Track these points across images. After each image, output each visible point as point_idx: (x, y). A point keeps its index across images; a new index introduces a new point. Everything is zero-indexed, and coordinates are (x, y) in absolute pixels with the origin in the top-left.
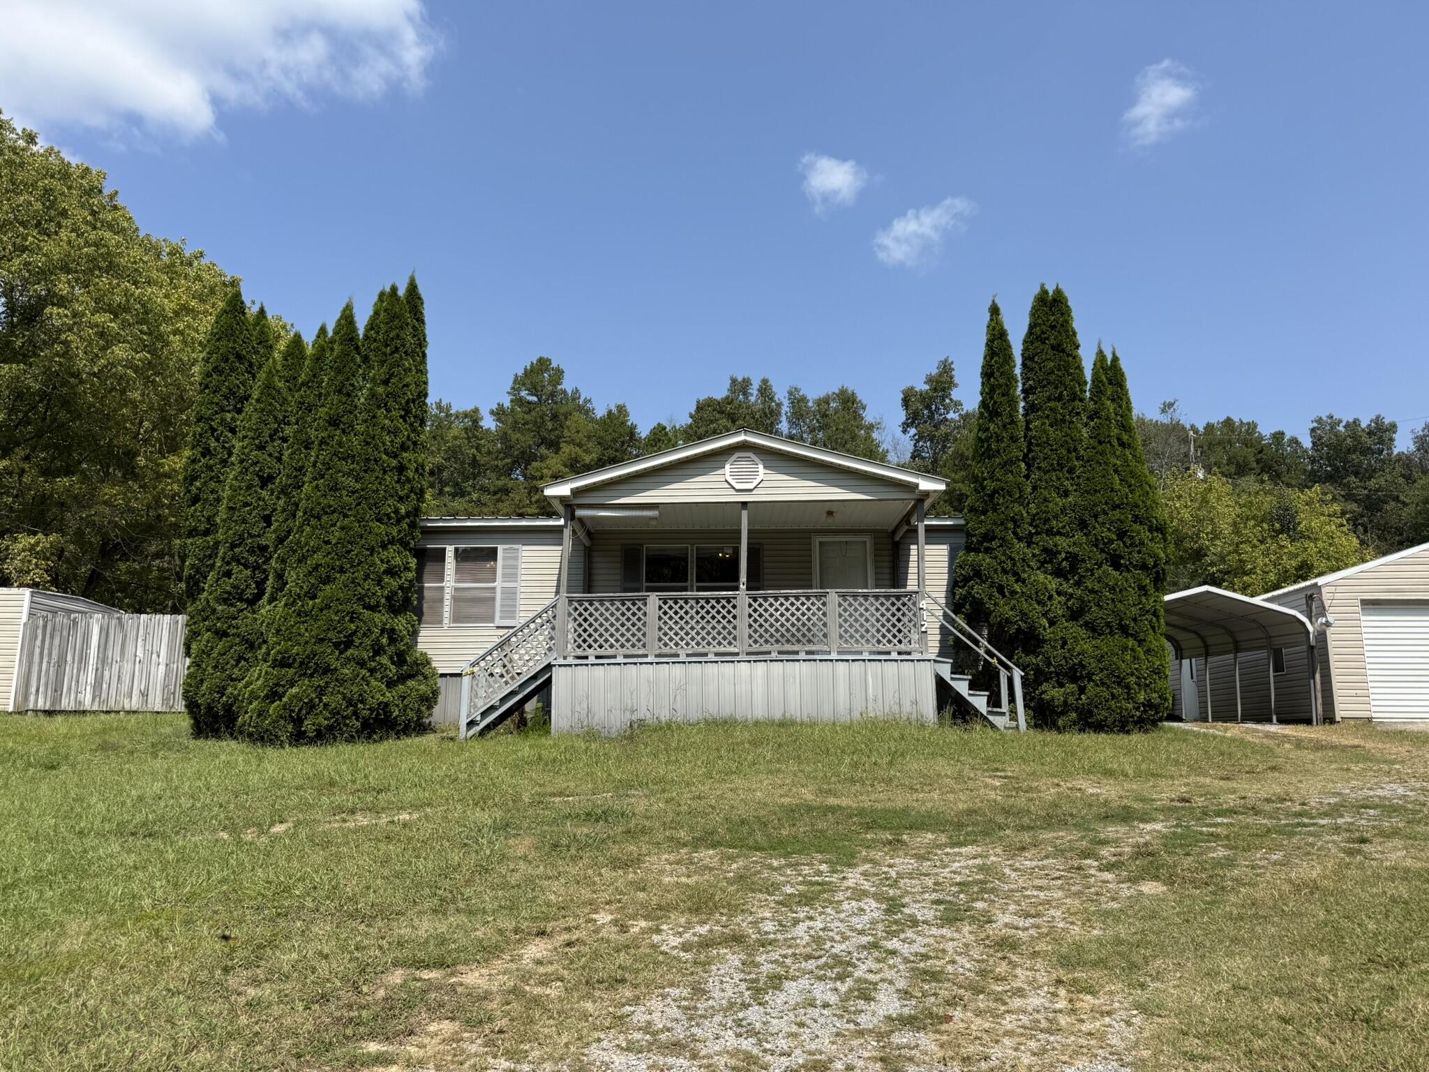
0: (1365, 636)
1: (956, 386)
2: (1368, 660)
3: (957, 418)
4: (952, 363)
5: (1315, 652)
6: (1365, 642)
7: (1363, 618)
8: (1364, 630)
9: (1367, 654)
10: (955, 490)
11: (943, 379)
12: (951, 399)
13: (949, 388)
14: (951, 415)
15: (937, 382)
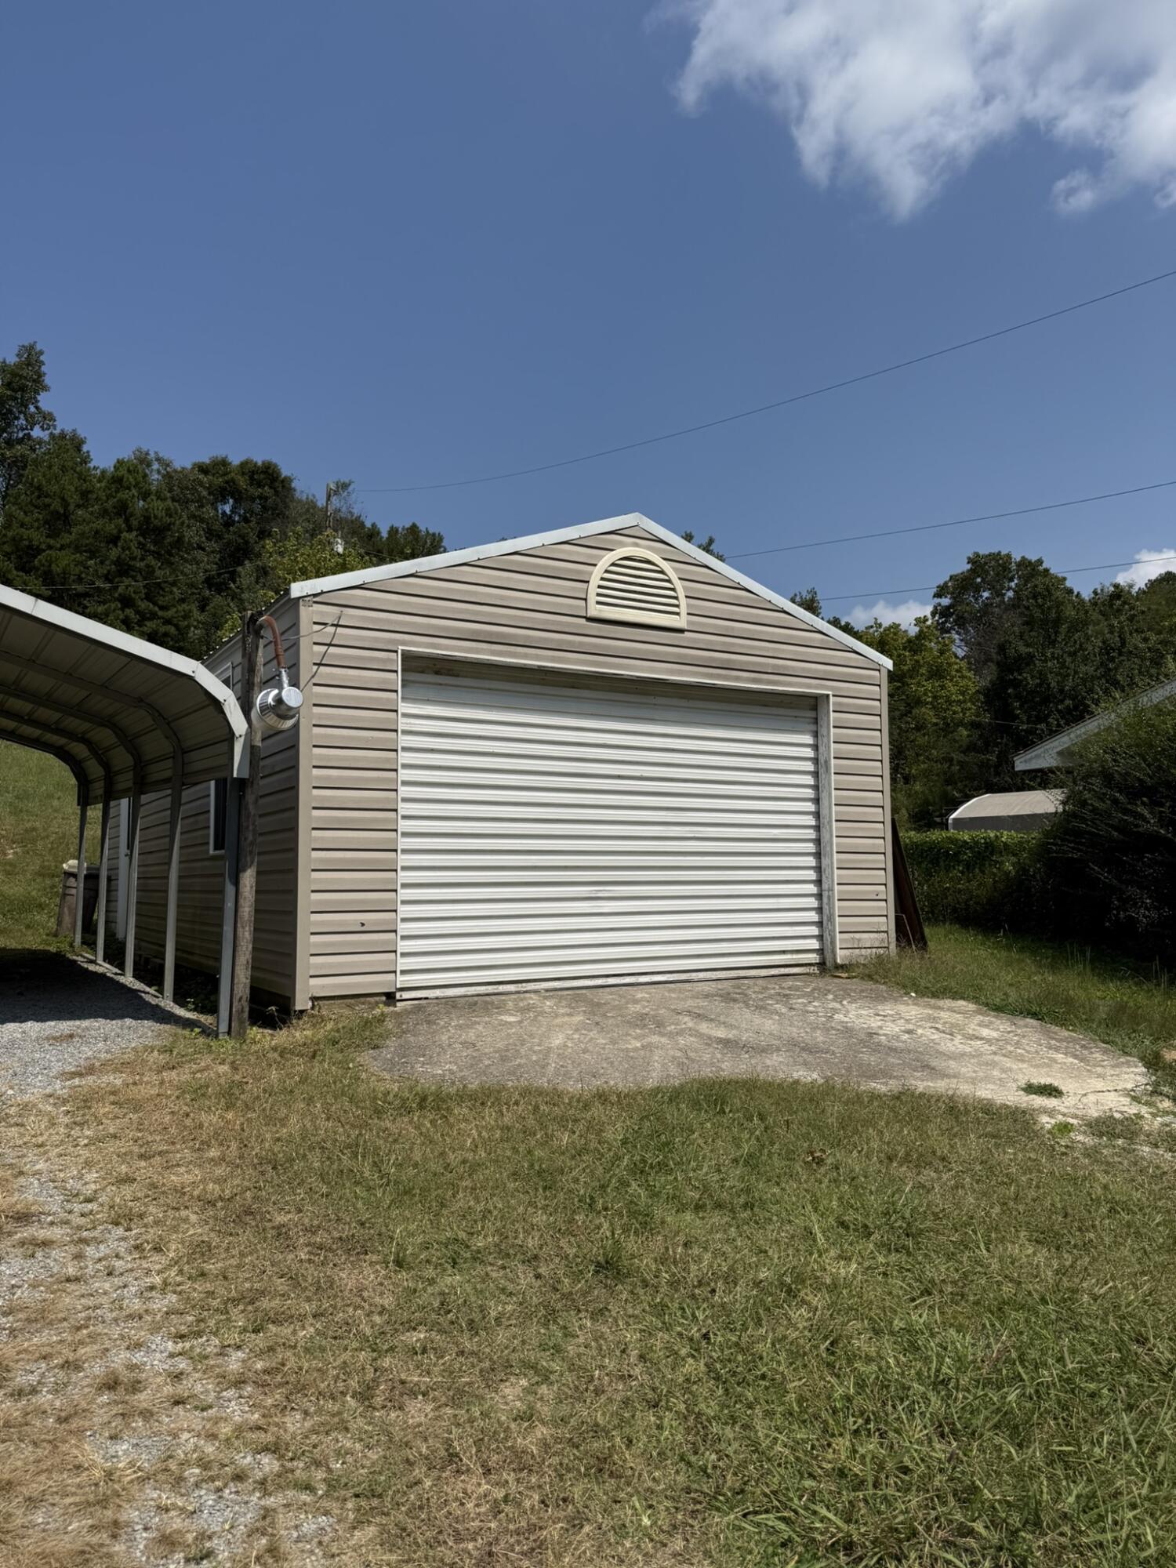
0: (404, 757)
1: (46, 388)
2: (404, 825)
3: (46, 439)
4: (41, 353)
5: (250, 798)
6: (404, 775)
7: (404, 707)
8: (405, 741)
9: (404, 808)
10: (22, 539)
11: (24, 373)
12: (37, 408)
13: (37, 392)
14: (37, 432)
15: (14, 374)
